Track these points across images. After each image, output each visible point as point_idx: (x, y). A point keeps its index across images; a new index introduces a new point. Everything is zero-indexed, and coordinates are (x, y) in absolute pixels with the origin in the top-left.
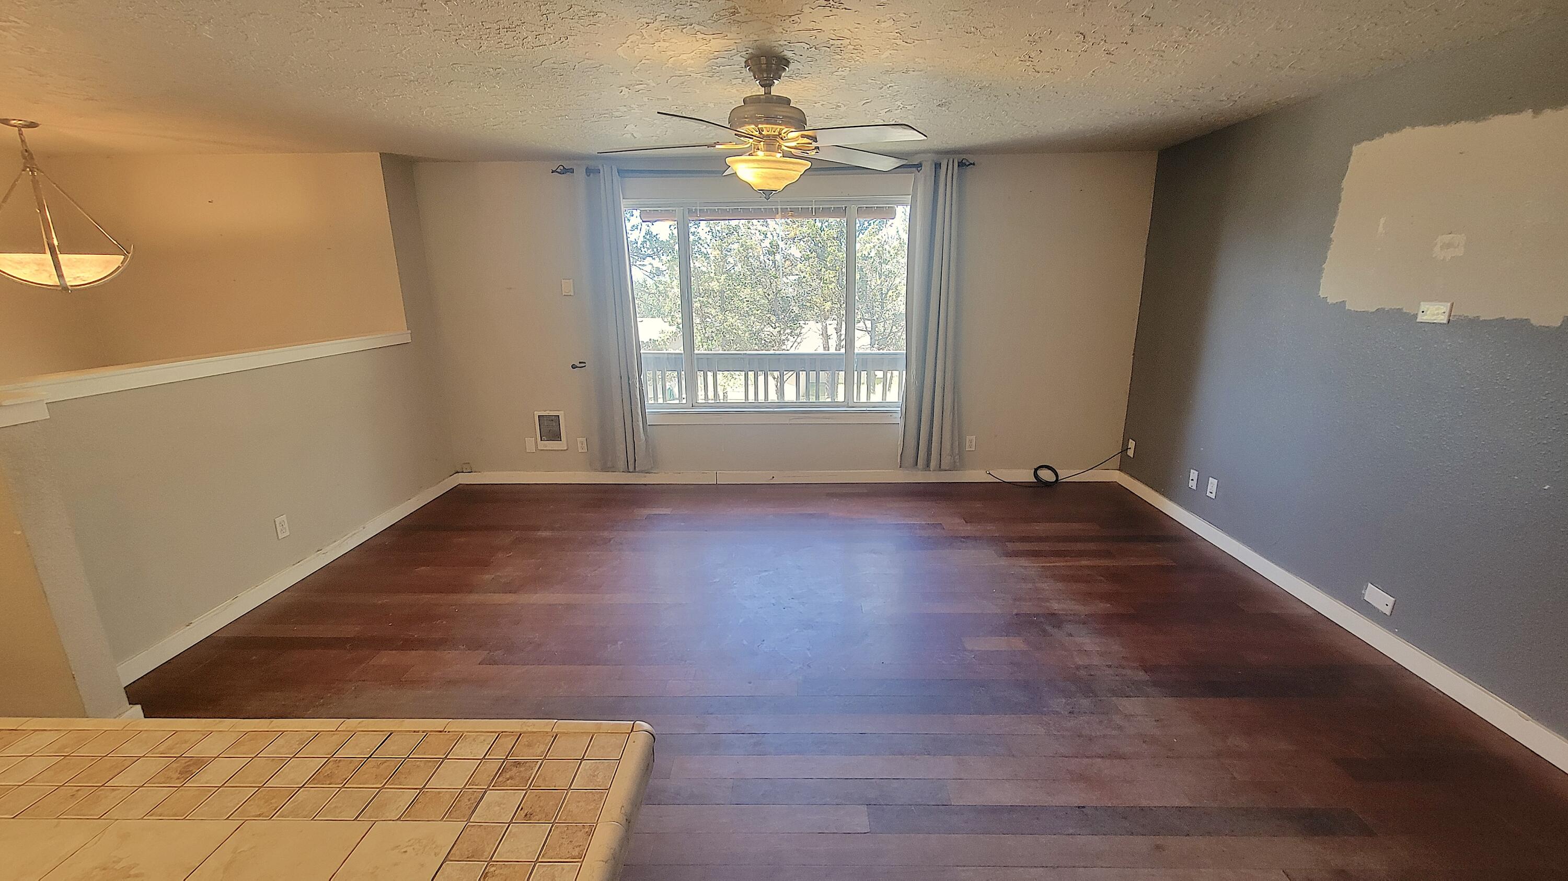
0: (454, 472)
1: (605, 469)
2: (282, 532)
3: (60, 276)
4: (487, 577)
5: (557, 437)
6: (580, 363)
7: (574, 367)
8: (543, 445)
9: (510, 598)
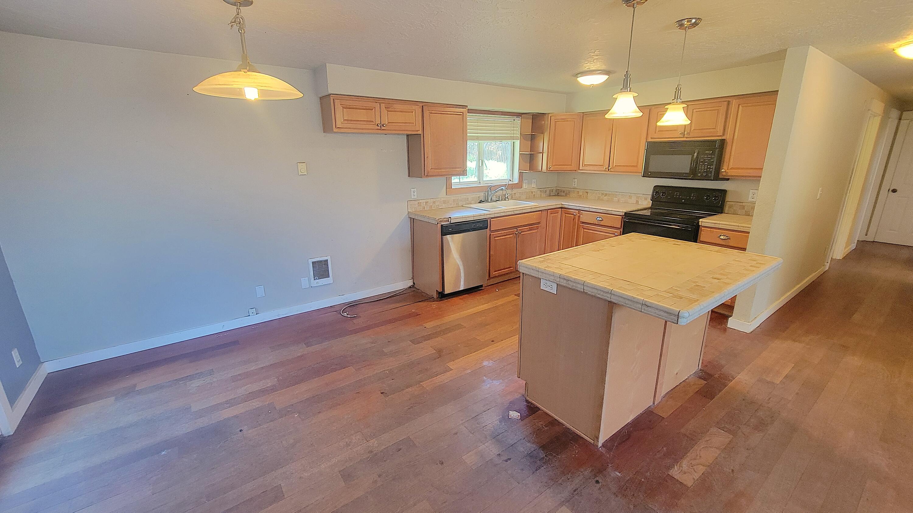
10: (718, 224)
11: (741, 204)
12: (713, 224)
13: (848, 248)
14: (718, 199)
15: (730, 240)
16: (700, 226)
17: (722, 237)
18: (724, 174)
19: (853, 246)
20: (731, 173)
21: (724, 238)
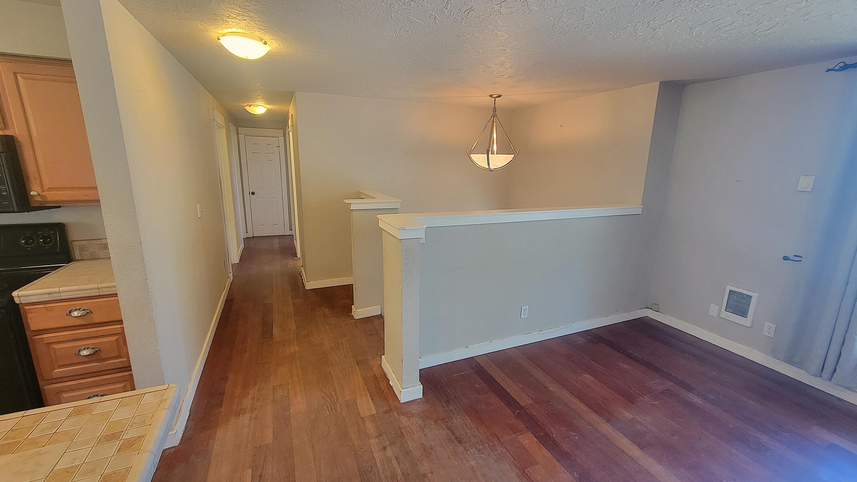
0: (644, 307)
1: (789, 360)
2: (524, 315)
3: (489, 164)
4: (628, 415)
5: (744, 313)
6: (795, 256)
7: (786, 258)
8: (725, 314)
9: (635, 452)
10: (57, 293)
11: (99, 242)
12: (47, 296)
13: (240, 250)
14: (51, 241)
15: (92, 315)
16: (18, 304)
17: (75, 314)
18: (39, 199)
19: (242, 246)
20: (52, 196)
21: (79, 315)
